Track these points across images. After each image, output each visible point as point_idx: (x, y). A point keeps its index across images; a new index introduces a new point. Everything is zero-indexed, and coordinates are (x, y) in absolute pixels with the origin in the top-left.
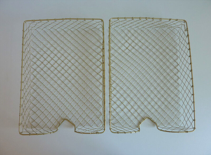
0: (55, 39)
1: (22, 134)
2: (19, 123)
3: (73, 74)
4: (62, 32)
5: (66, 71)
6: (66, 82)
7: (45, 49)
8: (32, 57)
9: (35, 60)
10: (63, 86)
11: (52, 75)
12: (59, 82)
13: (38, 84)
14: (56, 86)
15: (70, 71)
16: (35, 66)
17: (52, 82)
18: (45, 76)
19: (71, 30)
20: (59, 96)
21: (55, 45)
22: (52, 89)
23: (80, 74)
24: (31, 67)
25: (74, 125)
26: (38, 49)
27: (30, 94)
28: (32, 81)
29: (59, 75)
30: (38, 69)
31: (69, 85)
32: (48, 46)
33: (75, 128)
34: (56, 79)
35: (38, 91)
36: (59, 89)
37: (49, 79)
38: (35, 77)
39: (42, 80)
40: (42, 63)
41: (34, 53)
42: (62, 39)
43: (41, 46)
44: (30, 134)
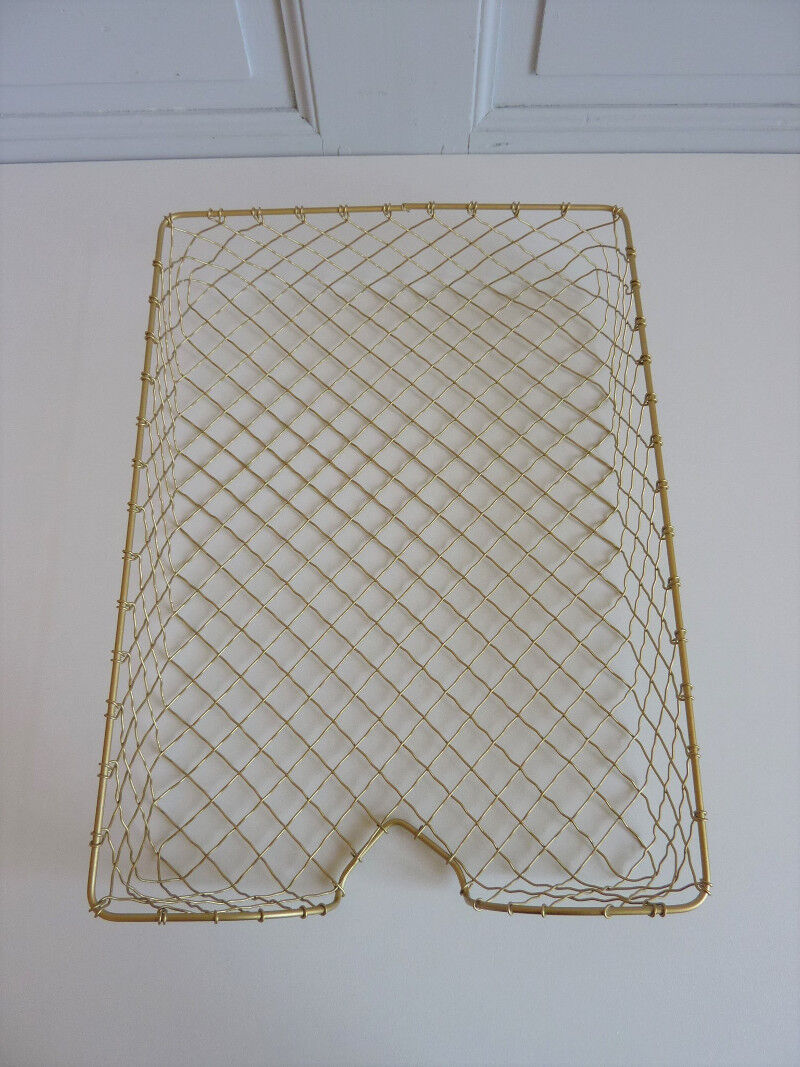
0: (323, 334)
1: (110, 909)
2: (94, 833)
3: (434, 533)
4: (364, 301)
5: (390, 514)
6: (391, 577)
7: (262, 390)
8: (182, 431)
9: (199, 449)
10: (370, 598)
11: (303, 538)
12: (347, 578)
13: (214, 586)
14: (325, 600)
15: (412, 513)
16: (197, 486)
17: (302, 579)
18: (260, 541)
19: (415, 287)
20: (348, 668)
21: (324, 370)
22: (302, 623)
23: (477, 531)
24: (176, 491)
25: (457, 866)
26: (220, 391)
27: (163, 654)
28: (174, 574)
29: (347, 537)
30: (219, 504)
31: (414, 597)
32: (284, 372)
33: (463, 882)
34: (325, 557)
35: (212, 630)
36: (348, 621)
37: (281, 559)
38: (198, 546)
39: (238, 563)
40: (245, 466)
41: (199, 412)
42: (364, 333)
43: (242, 373)
44: (162, 911)
